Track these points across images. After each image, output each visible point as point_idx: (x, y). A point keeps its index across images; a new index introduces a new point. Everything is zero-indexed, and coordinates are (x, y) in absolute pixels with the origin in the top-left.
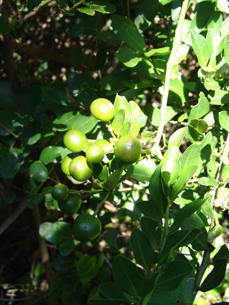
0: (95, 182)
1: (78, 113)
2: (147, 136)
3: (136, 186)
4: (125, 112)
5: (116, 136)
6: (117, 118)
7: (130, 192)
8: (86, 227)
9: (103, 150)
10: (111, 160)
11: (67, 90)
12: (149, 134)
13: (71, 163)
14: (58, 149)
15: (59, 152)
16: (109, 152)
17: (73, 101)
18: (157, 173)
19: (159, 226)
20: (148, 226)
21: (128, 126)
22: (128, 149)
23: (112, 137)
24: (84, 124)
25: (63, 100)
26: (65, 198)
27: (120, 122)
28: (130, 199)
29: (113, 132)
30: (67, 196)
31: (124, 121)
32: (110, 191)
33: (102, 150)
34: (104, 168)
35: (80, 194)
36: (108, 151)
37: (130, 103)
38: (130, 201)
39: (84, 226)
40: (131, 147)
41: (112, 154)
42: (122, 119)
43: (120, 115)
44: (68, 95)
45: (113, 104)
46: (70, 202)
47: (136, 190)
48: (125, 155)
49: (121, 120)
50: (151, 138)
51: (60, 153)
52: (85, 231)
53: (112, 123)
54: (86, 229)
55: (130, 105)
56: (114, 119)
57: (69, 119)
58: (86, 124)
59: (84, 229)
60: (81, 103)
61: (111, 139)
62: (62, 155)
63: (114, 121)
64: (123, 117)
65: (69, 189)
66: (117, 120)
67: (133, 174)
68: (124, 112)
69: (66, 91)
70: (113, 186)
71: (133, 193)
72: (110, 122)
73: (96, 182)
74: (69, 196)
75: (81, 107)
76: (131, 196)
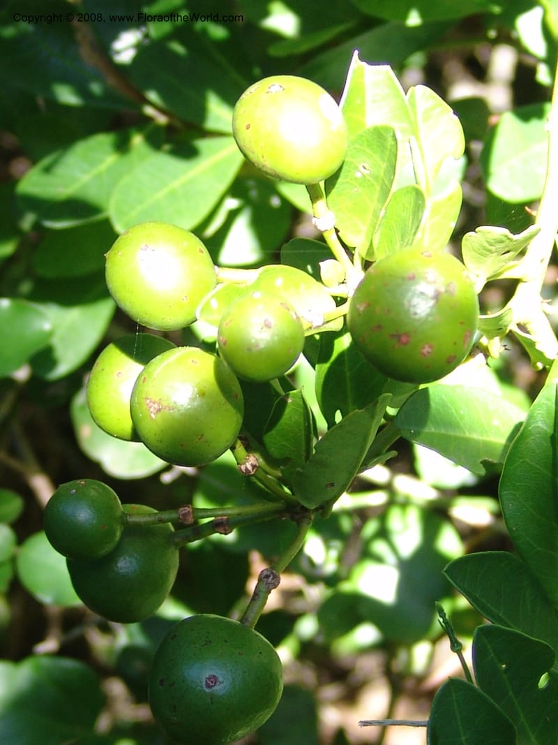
0: (250, 468)
1: (137, 140)
2: (490, 251)
3: (403, 483)
4: (395, 140)
5: (349, 251)
6: (356, 168)
7: (382, 513)
8: (213, 680)
9: (298, 318)
10: (325, 367)
11: (83, 31)
12: (502, 242)
13: (140, 380)
14: (41, 315)
15: (47, 326)
16: (318, 327)
17: (111, 81)
18: (540, 424)
19: (552, 669)
20: (506, 670)
21: (411, 207)
22: (418, 311)
23: (331, 256)
24: (165, 191)
25: (65, 79)
26: (108, 548)
27: (373, 185)
28: (379, 547)
29: (337, 231)
30: (118, 534)
31: (391, 182)
32: (317, 510)
33: (294, 317)
34: (292, 403)
35: (174, 525)
36: (315, 324)
37: (412, 96)
38: (379, 559)
39: (207, 674)
40: (432, 303)
41: (329, 338)
42: (382, 174)
43: (368, 151)
44: (86, 54)
45: (338, 104)
46: (125, 565)
47: (405, 504)
48: (404, 339)
49: (376, 178)
50: (506, 261)
51: (50, 334)
52: (212, 696)
53: (334, 192)
54: (216, 688)
55: (413, 105)
56: (342, 174)
57: (95, 172)
58: (173, 195)
59: (208, 686)
60: (153, 96)
61: (326, 266)
62: (56, 342)
63: (340, 180)
64: (384, 165)
65: (122, 503)
66: (358, 175)
67: (426, 430)
68: (390, 142)
69: (79, 36)
70: (332, 485)
71: (395, 519)
72: (322, 184)
73: (254, 466)
74: (124, 535)
75: (149, 111)
76: (383, 533)
